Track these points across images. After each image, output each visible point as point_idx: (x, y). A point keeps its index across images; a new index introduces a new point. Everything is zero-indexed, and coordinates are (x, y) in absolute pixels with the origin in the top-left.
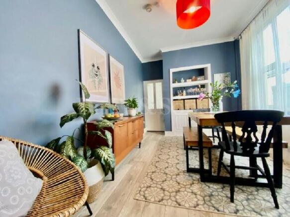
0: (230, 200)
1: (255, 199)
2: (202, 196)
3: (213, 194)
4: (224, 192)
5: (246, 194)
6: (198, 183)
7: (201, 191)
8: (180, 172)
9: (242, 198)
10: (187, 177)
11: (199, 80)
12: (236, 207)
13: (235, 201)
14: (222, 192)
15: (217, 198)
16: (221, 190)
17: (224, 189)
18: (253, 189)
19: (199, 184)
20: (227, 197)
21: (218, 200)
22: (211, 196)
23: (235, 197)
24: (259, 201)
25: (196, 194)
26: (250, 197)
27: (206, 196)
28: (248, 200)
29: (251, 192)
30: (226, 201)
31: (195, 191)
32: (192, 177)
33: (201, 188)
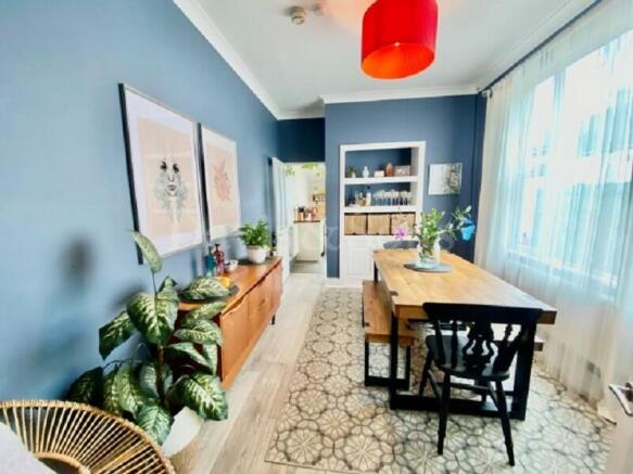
0: (436, 449)
1: (478, 445)
2: (389, 444)
3: (409, 437)
4: (428, 431)
5: (465, 435)
6: (384, 413)
7: (389, 433)
8: (354, 387)
9: (456, 443)
10: (366, 398)
11: (401, 175)
12: (445, 464)
13: (445, 451)
14: (424, 431)
15: (415, 445)
16: (424, 426)
17: (429, 424)
18: (476, 421)
19: (386, 415)
20: (432, 442)
21: (416, 450)
22: (406, 441)
23: (445, 444)
24: (483, 449)
25: (379, 440)
26: (470, 441)
27: (396, 444)
28: (466, 447)
29: (473, 429)
30: (429, 453)
31: (379, 433)
32: (374, 398)
33: (389, 424)
